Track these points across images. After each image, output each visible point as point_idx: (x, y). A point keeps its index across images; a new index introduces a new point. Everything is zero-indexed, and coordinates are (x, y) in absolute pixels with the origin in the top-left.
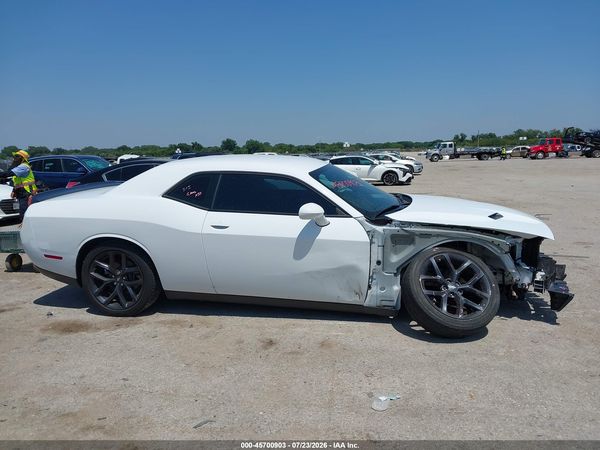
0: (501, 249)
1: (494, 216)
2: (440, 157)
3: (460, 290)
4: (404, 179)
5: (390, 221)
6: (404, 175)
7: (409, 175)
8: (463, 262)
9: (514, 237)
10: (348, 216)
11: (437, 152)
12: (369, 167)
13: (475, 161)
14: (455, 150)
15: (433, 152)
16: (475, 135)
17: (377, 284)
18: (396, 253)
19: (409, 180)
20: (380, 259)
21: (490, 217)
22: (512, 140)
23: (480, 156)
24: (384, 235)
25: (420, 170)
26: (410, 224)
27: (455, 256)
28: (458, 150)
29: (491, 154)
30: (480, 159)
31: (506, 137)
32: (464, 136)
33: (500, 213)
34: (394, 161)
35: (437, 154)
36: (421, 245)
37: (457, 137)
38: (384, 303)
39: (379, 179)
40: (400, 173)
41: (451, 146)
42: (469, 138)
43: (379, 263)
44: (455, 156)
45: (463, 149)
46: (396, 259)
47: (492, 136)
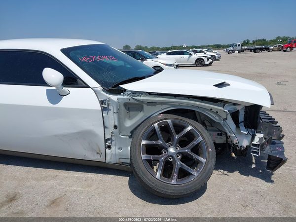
0: (219, 116)
1: (221, 85)
2: (233, 52)
3: (179, 153)
4: (207, 63)
5: (123, 91)
6: (208, 60)
7: (210, 60)
8: (184, 128)
9: (234, 104)
10: (87, 86)
11: (232, 49)
12: (188, 56)
13: (252, 53)
14: (241, 48)
15: (230, 49)
16: (255, 40)
17: (115, 145)
18: (130, 118)
19: (211, 63)
20: (116, 124)
21: (215, 86)
22: (274, 42)
23: (255, 51)
24: (118, 104)
25: (219, 58)
26: (140, 93)
27: (177, 122)
28: (243, 48)
29: (261, 49)
30: (255, 52)
31: (271, 41)
32: (248, 41)
33: (227, 82)
34: (205, 53)
35: (232, 50)
36: (148, 111)
37: (245, 41)
38: (122, 161)
39: (194, 63)
40: (205, 59)
41: (239, 45)
42: (251, 42)
43: (115, 127)
44: (242, 51)
45: (246, 47)
46: (129, 124)
47: (264, 40)
